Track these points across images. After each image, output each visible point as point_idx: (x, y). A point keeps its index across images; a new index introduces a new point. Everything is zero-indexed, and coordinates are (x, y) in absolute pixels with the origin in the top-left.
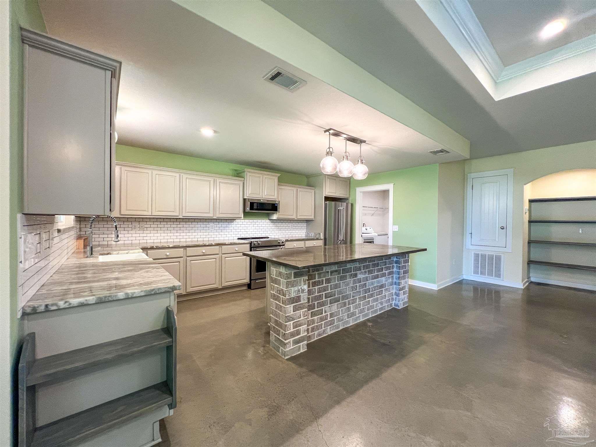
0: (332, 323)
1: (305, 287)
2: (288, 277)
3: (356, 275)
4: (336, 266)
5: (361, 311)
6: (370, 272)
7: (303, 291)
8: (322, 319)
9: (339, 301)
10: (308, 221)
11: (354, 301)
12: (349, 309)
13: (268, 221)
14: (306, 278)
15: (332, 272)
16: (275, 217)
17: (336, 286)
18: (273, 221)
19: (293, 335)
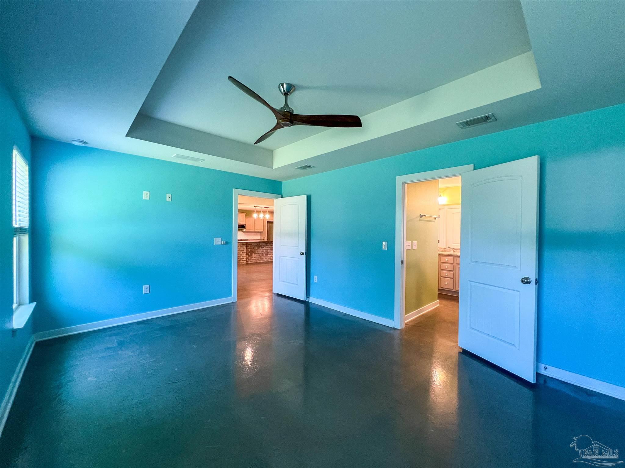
0: (254, 259)
1: (246, 248)
2: (241, 245)
3: (264, 248)
4: (256, 244)
5: (266, 259)
6: (269, 247)
7: (245, 249)
8: (251, 258)
9: (257, 254)
10: (261, 232)
11: (263, 255)
12: (261, 257)
13: (242, 232)
14: (246, 246)
15: (255, 246)
16: (244, 230)
17: (256, 250)
18: (244, 232)
19: (242, 259)
